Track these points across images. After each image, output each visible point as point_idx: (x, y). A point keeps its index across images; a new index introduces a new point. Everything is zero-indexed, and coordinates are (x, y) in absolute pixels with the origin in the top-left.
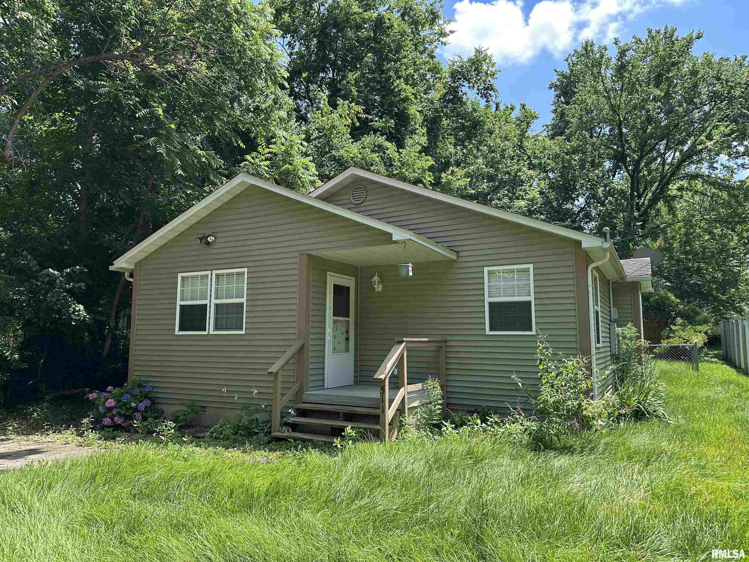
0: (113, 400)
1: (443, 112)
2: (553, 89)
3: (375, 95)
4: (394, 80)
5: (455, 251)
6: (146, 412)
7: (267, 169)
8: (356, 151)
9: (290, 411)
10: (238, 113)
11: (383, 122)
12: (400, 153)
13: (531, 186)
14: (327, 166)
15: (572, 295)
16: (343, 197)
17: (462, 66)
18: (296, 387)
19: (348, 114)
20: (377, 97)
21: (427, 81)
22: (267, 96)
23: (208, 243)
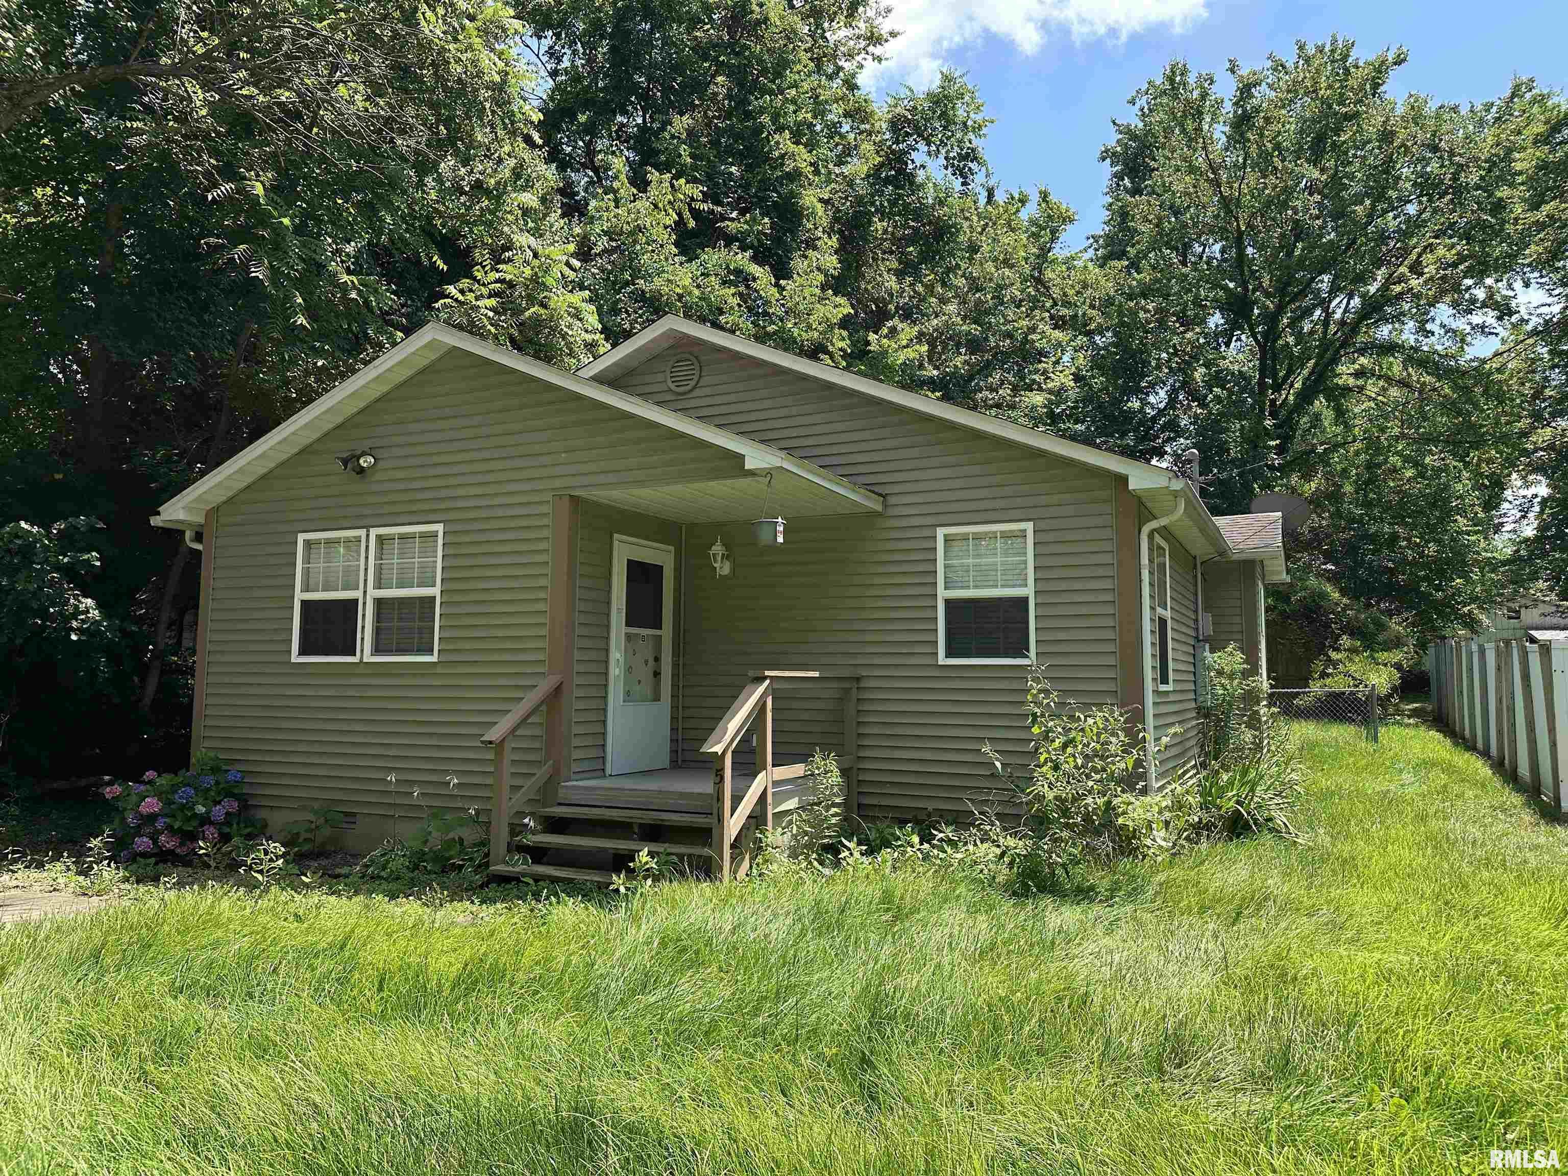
0: (155, 800)
1: (873, 204)
2: (1108, 160)
3: (732, 164)
4: (769, 134)
5: (880, 495)
6: (228, 823)
7: (491, 314)
8: (687, 282)
9: (526, 821)
10: (433, 195)
11: (746, 222)
12: (781, 289)
13: (1057, 362)
14: (627, 312)
15: (1107, 584)
16: (648, 378)
17: (915, 108)
18: (542, 773)
19: (670, 202)
20: (733, 169)
21: (842, 137)
22: (500, 161)
23: (361, 471)
